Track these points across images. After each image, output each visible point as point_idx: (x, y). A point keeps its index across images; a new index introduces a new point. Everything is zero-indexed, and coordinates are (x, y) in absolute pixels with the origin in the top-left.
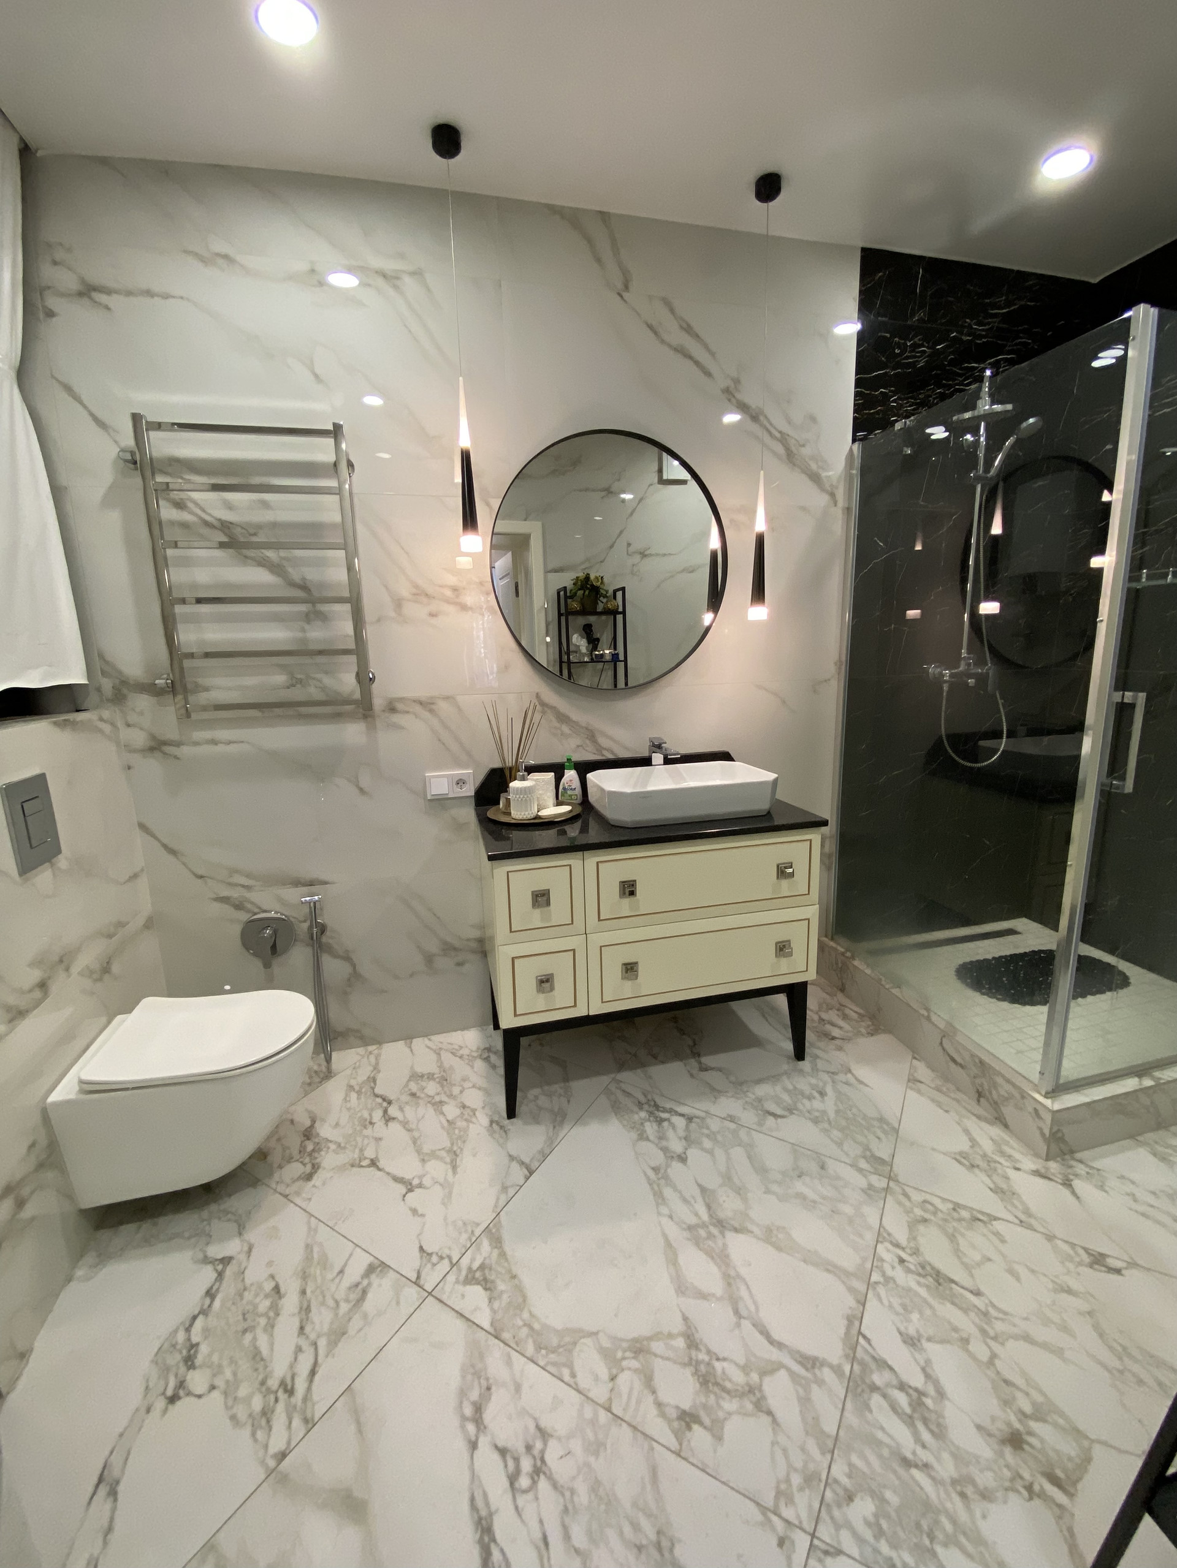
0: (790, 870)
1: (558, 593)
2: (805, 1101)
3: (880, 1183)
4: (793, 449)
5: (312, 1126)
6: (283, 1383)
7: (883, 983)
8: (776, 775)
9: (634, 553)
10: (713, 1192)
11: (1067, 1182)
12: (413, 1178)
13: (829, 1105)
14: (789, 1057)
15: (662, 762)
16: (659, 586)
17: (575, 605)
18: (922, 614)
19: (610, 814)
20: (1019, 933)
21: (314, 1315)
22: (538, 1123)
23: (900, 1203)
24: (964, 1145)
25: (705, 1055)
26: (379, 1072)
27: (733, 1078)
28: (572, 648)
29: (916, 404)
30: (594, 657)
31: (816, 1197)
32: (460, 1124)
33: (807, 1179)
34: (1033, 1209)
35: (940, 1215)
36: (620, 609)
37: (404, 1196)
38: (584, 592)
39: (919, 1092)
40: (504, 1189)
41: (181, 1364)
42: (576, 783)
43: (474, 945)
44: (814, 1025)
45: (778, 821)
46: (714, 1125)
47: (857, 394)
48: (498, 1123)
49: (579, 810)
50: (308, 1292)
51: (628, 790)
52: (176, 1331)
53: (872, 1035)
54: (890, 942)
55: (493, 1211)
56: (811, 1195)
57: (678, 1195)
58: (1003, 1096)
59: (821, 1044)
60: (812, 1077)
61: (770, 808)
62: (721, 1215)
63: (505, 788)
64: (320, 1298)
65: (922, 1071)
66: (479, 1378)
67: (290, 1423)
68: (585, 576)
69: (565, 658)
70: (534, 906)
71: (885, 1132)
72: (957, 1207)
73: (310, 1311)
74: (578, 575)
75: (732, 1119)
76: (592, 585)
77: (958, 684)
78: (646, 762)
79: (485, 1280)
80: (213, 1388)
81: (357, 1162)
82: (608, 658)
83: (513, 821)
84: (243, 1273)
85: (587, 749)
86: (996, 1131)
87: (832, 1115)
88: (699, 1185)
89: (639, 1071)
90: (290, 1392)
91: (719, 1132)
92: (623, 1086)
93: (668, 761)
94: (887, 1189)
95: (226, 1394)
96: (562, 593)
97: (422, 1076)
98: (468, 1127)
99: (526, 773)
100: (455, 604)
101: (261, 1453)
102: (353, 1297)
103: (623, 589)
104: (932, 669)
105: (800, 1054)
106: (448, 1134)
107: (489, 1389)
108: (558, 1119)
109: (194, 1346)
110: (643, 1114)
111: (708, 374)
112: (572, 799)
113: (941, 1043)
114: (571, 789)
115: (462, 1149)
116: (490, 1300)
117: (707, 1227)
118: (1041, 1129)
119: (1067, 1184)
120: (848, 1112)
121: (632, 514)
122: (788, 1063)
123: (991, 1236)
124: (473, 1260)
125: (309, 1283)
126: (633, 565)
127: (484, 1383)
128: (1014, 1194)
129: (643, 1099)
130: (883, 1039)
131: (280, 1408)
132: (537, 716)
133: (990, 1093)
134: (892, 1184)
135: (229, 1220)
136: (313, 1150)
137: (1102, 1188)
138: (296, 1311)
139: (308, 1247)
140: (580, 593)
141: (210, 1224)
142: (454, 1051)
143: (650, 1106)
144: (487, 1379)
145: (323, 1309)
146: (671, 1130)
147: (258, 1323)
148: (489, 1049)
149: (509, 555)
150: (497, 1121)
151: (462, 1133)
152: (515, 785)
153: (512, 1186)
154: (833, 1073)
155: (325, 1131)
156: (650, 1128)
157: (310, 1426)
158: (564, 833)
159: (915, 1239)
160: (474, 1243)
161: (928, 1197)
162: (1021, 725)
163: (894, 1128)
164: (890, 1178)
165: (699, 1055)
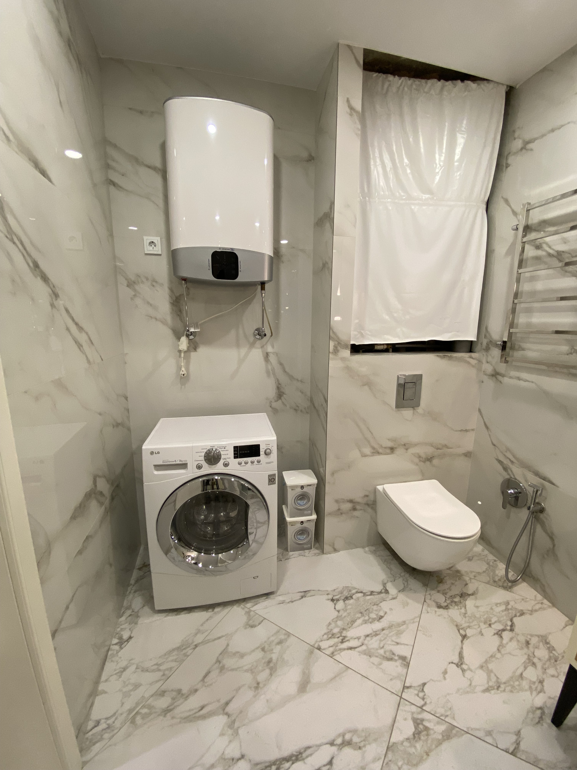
5: (469, 595)
6: (345, 637)
12: (467, 664)
21: (375, 639)
26: (531, 614)
32: (525, 684)
37: (452, 663)
41: (345, 597)
50: (384, 632)
52: (355, 588)
55: (468, 728)
64: (382, 639)
66: (364, 740)
67: (331, 647)
73: (376, 636)
79: (419, 733)
80: (338, 611)
81: (460, 627)
84: (384, 601)
90: (342, 642)
95: (337, 617)
97: (547, 643)
98: (526, 691)
101: (319, 640)
102: (388, 655)
106: (512, 677)
107: (360, 748)
109: (351, 597)
116: (407, 739)
124: (429, 721)
125: (388, 630)
127: (362, 744)
131: (336, 640)
135: (404, 584)
136: (455, 602)
138: (374, 630)
139: (404, 623)
141: (399, 578)
144: (365, 746)
145: (378, 642)
147: (365, 617)
151: (518, 688)
153: (494, 740)
155: (470, 603)
157: (331, 655)
160: (441, 719)
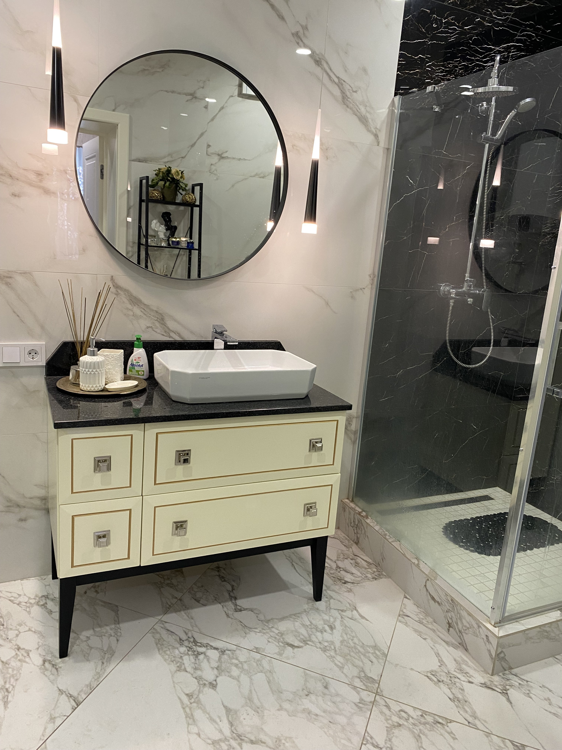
0: (319, 445)
1: (141, 181)
2: (319, 634)
3: (369, 697)
4: (348, 94)
7: (387, 537)
8: (315, 366)
9: (213, 154)
10: (236, 712)
11: (505, 692)
13: (336, 637)
14: (310, 599)
15: (223, 347)
16: (233, 186)
17: (156, 194)
18: (440, 241)
19: (173, 391)
20: (493, 499)
22: (88, 660)
23: (382, 712)
24: (434, 665)
25: (241, 598)
27: (261, 617)
28: (150, 232)
29: (446, 71)
30: (171, 243)
31: (318, 711)
32: (14, 664)
33: (313, 697)
34: (479, 714)
35: (411, 720)
36: (198, 203)
38: (165, 183)
39: (406, 624)
40: (52, 719)
42: (144, 360)
43: (38, 502)
44: (332, 572)
45: (314, 405)
46: (243, 656)
47: (401, 56)
48: (50, 662)
49: (144, 385)
51: (190, 371)
53: (376, 579)
54: (393, 505)
55: (42, 738)
56: (315, 709)
57: (208, 716)
58: (465, 626)
59: (336, 588)
60: (325, 614)
61: (308, 393)
62: (240, 730)
63: (75, 361)
65: (410, 607)
68: (166, 168)
69: (143, 241)
70: (95, 470)
71: (377, 657)
72: (424, 713)
74: (160, 167)
75: (257, 650)
76: (173, 179)
77: (460, 303)
78: (209, 346)
82: (184, 245)
83: (81, 393)
85: (156, 330)
86: (459, 654)
87: (338, 644)
88: (225, 707)
89: (183, 613)
91: (245, 662)
92: (167, 625)
93: (227, 347)
94: (374, 703)
96: (144, 181)
98: (22, 666)
99: (96, 349)
100: (40, 187)
103: (201, 185)
104: (444, 288)
105: (318, 596)
108: (107, 656)
110: (183, 649)
111: (282, 18)
112: (139, 375)
113: (425, 586)
114: (139, 366)
115: (14, 687)
117: (229, 741)
118: (489, 651)
119: (504, 692)
120: (350, 641)
121: (213, 120)
122: (308, 603)
123: (446, 735)
126: (212, 164)
128: (466, 702)
129: (184, 637)
130: (384, 582)
132: (111, 297)
133: (457, 625)
134: (378, 697)
137: (528, 695)
140: (161, 183)
142: (12, 599)
143: (189, 642)
146: (205, 660)
148: (46, 597)
149: (97, 138)
150: (50, 661)
151: (15, 672)
152: (84, 359)
153: (59, 717)
154: (342, 611)
156: (188, 661)
158: (130, 404)
159: (390, 740)
161: (404, 707)
162: (505, 337)
163: (384, 654)
164: (377, 693)
165: (236, 599)
